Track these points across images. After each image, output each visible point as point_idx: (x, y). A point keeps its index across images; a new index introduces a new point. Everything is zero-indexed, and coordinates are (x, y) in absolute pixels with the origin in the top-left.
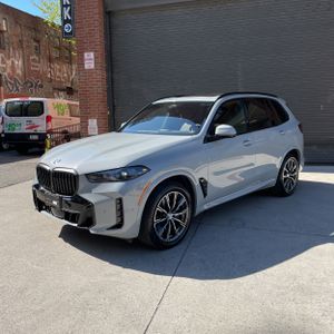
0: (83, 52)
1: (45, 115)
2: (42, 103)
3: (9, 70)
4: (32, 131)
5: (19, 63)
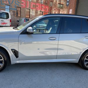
0: (70, 9)
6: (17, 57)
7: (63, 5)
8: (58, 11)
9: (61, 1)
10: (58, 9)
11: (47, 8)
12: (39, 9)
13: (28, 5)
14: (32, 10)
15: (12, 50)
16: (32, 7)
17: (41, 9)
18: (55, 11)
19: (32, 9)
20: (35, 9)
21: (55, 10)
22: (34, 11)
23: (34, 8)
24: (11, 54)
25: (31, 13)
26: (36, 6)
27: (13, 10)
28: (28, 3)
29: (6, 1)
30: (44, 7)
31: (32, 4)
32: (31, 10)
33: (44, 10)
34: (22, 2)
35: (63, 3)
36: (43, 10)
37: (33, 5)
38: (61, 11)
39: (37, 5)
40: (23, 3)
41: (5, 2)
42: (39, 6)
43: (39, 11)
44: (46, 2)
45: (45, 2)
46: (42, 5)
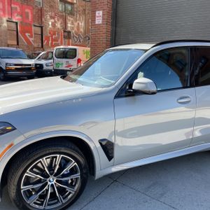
0: (95, 11)
1: (77, 58)
2: (75, 50)
3: (75, 29)
4: (68, 69)
5: (82, 24)
7: (72, 4)
8: (61, 20)
10: (61, 17)
11: (27, 10)
12: (4, 13)
17: (11, 15)
18: (53, 20)
21: (52, 17)
30: (19, 9)
33: (19, 17)
36: (16, 18)
38: (70, 20)
42: (4, 6)
43: (4, 20)
46: (11, 2)
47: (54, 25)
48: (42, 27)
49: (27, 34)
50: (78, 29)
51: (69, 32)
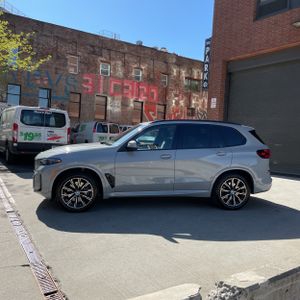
0: (211, 98)
3: (200, 106)
6: (113, 186)
7: (198, 80)
8: (185, 98)
9: (192, 72)
10: (186, 94)
11: (153, 90)
12: (132, 94)
13: (102, 85)
14: (113, 99)
15: (106, 175)
16: (112, 91)
17: (139, 95)
18: (177, 98)
19: (112, 95)
20: (120, 97)
21: (176, 96)
22: (118, 103)
23: (118, 94)
24: (105, 183)
25: (109, 107)
26: (123, 87)
27: (60, 102)
28: (102, 81)
29: (42, 79)
30: (145, 90)
31: (113, 83)
32: (109, 99)
33: (145, 97)
34: (85, 78)
35: (199, 76)
36: (143, 99)
37: (115, 86)
38: (194, 97)
39: (125, 84)
40: (87, 81)
41: (39, 82)
42: (130, 88)
43: (132, 100)
44: (152, 76)
45: (149, 76)
46: (139, 84)
47: (177, 103)
48: (165, 106)
49: (151, 113)
50: (203, 106)
51: (193, 109)
